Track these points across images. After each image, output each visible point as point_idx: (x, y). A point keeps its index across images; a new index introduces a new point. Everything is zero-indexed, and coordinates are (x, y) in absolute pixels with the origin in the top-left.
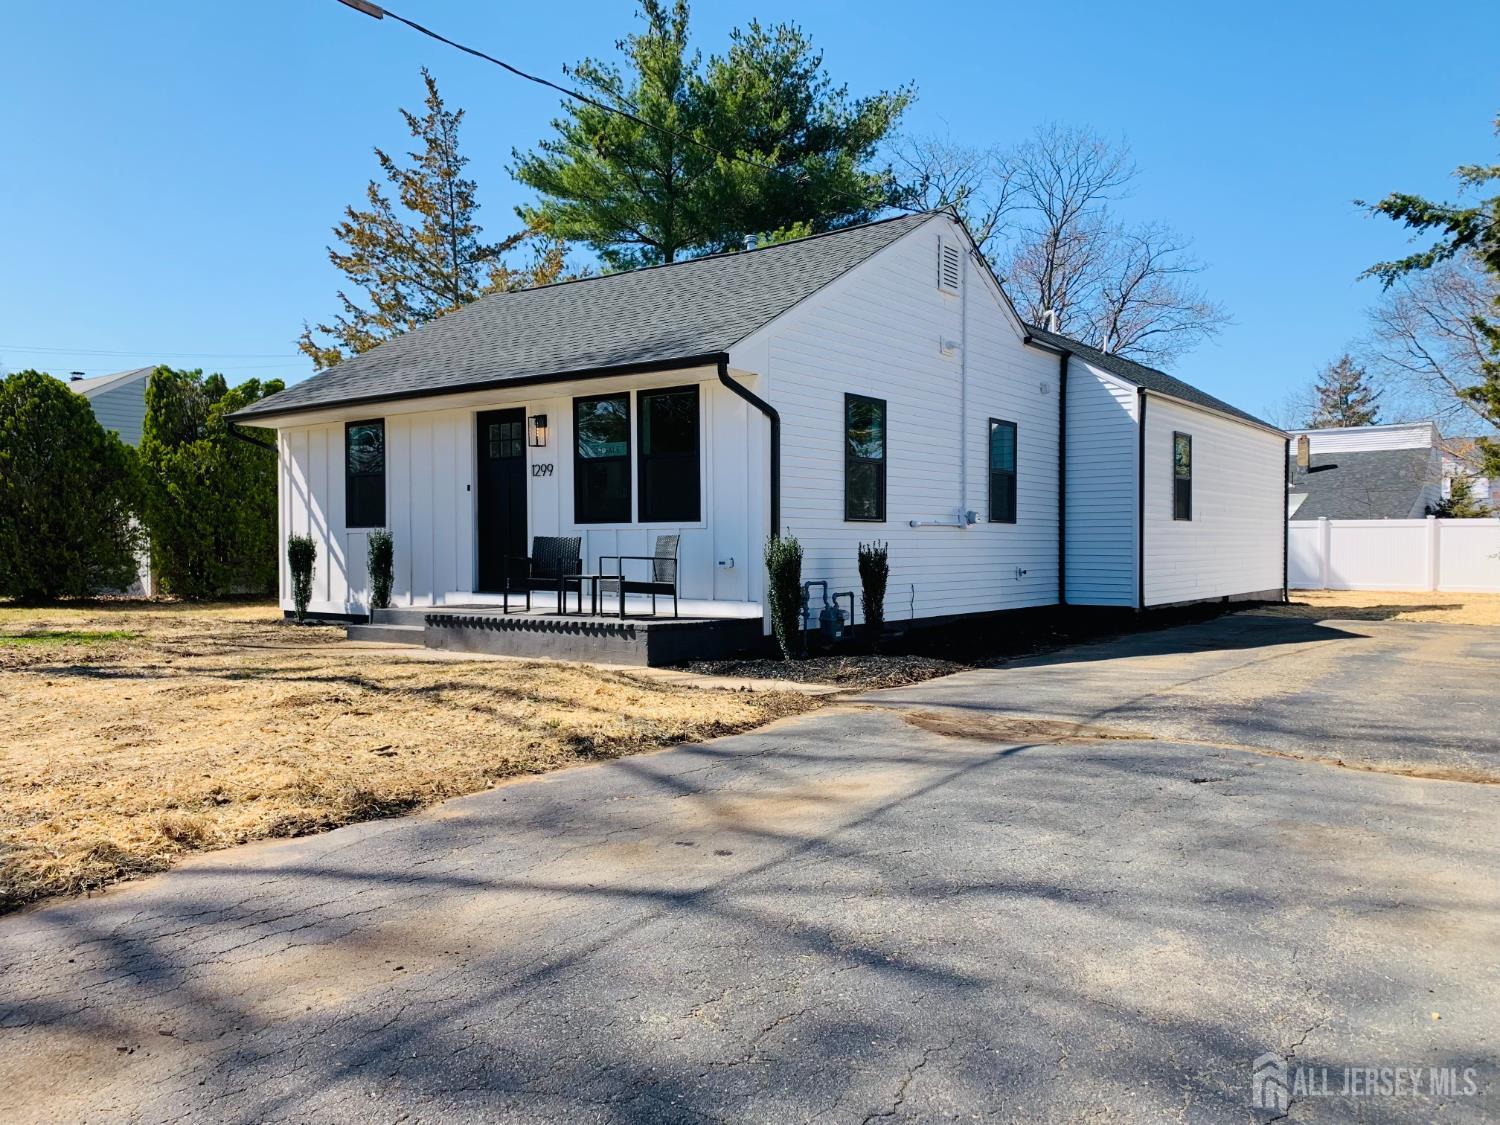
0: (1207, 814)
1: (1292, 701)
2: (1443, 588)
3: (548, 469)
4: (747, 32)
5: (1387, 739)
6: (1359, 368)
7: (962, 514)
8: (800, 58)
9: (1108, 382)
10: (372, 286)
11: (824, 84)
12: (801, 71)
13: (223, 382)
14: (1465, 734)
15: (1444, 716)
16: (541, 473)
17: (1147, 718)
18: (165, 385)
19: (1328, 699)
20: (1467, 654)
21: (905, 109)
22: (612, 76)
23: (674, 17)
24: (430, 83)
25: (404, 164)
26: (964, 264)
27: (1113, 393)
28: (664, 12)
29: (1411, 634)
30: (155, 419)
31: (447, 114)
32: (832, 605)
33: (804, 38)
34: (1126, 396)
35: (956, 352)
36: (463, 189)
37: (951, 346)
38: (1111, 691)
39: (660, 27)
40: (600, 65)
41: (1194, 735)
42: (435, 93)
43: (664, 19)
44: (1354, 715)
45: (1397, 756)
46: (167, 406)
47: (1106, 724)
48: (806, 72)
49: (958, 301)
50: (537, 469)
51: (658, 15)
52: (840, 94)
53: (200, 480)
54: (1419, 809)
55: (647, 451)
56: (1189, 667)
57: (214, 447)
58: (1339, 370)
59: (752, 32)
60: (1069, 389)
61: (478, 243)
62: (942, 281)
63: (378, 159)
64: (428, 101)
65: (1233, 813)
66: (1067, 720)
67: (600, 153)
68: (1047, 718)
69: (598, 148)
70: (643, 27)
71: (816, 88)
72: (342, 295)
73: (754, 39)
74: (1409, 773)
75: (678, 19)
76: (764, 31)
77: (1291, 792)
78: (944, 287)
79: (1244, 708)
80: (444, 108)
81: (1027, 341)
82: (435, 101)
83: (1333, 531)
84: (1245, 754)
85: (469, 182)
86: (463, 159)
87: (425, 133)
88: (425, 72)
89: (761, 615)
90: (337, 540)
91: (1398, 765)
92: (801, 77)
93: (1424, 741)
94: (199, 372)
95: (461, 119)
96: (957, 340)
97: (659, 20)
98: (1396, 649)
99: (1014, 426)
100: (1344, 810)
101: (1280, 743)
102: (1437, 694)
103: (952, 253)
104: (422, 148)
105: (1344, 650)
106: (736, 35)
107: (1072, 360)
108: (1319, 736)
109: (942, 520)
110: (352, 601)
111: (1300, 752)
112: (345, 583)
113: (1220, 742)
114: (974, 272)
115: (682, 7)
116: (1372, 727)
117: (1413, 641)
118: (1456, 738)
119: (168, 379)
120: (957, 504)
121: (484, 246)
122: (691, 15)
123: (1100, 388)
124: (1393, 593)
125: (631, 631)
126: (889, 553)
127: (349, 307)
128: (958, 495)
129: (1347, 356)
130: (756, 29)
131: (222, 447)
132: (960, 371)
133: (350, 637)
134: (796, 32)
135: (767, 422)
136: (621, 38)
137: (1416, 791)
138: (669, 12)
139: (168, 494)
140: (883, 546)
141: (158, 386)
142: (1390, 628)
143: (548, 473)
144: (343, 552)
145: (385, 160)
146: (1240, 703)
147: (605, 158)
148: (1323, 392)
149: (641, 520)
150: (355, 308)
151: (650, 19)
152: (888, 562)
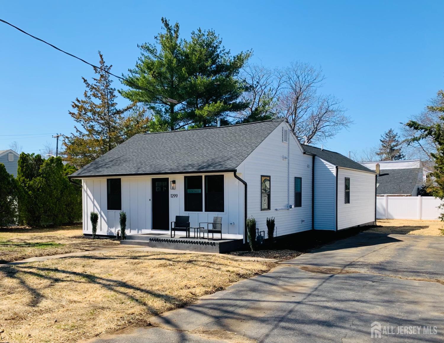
0: (378, 288)
1: (388, 262)
2: (423, 218)
3: (176, 196)
4: (197, 32)
5: (410, 272)
6: (395, 134)
7: (288, 206)
8: (215, 42)
9: (327, 164)
10: (82, 123)
11: (223, 51)
12: (215, 45)
13: (41, 157)
14: (427, 270)
15: (422, 266)
16: (174, 197)
17: (356, 267)
18: (24, 158)
19: (395, 262)
20: (429, 247)
21: (249, 58)
22: (153, 49)
23: (174, 29)
24: (101, 56)
25: (91, 82)
26: (289, 134)
27: (328, 167)
28: (171, 27)
29: (414, 240)
30: (22, 170)
31: (107, 66)
32: (260, 234)
33: (216, 35)
34: (332, 168)
35: (287, 159)
36: (111, 90)
37: (286, 158)
38: (344, 260)
39: (170, 32)
40: (150, 45)
41: (368, 272)
42: (102, 59)
43: (171, 29)
44: (402, 266)
45: (412, 276)
46: (26, 165)
47: (347, 269)
48: (217, 46)
49: (287, 144)
50: (172, 195)
51: (169, 28)
52: (228, 53)
53: (38, 190)
54: (417, 286)
55: (207, 192)
56: (358, 252)
57: (43, 179)
58: (388, 134)
59: (198, 32)
60: (315, 166)
61: (116, 108)
62: (284, 140)
63: (83, 80)
64: (100, 62)
65: (383, 288)
66: (338, 268)
67: (153, 76)
68: (333, 267)
69: (152, 75)
70: (165, 32)
71: (220, 52)
72: (75, 127)
73: (199, 35)
74: (415, 280)
75: (176, 30)
76: (202, 32)
77: (392, 283)
78: (284, 142)
79: (377, 265)
80: (105, 65)
81: (304, 153)
82: (102, 62)
83: (389, 200)
84: (380, 276)
85: (113, 88)
86: (111, 81)
87: (99, 72)
88: (99, 52)
89: (242, 238)
90: (104, 213)
91: (413, 278)
92: (215, 48)
93: (418, 272)
94: (34, 154)
95: (111, 68)
96: (287, 156)
97: (169, 29)
98: (410, 246)
99: (301, 178)
100: (403, 287)
101: (387, 273)
102: (421, 260)
103: (286, 131)
104: (98, 77)
105: (397, 246)
106: (193, 33)
107: (316, 157)
108: (396, 271)
109: (283, 208)
110: (109, 231)
111: (392, 275)
112: (107, 226)
113: (374, 273)
114: (291, 136)
115: (177, 26)
116: (407, 269)
117: (415, 243)
118: (424, 271)
119: (26, 157)
120: (287, 203)
121: (118, 110)
122: (180, 28)
123: (324, 166)
124: (408, 220)
125: (214, 244)
126: (275, 220)
127: (77, 131)
128: (287, 200)
129: (391, 129)
130: (200, 31)
131: (45, 179)
132: (288, 164)
133: (121, 243)
134: (213, 32)
135: (244, 186)
136: (156, 35)
137: (416, 283)
138: (173, 26)
139: (29, 194)
140: (273, 219)
141: (22, 159)
142: (408, 237)
143: (176, 197)
144: (106, 217)
145: (85, 81)
146: (376, 263)
147: (154, 78)
148: (383, 142)
149: (206, 211)
150: (79, 131)
151: (166, 29)
152: (275, 223)
